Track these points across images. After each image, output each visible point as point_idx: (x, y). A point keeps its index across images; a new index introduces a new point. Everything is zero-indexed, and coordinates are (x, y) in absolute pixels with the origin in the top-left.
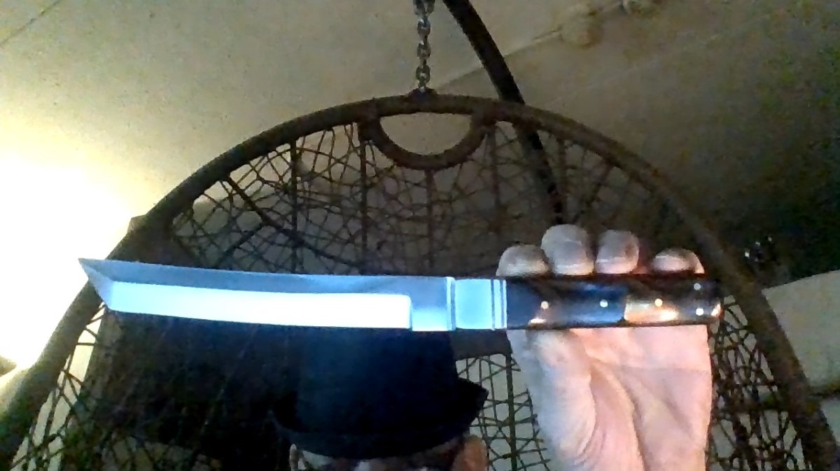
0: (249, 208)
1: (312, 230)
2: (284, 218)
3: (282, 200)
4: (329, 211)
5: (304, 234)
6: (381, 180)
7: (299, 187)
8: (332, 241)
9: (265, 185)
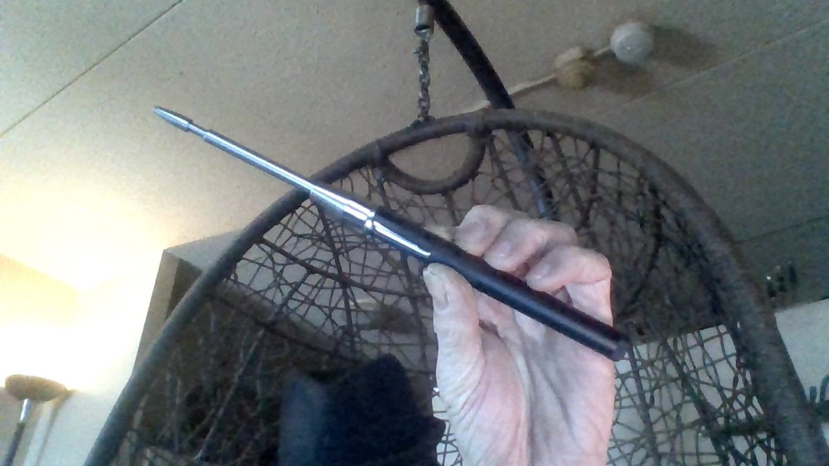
0: (291, 262)
1: (356, 269)
2: (328, 264)
3: (321, 248)
4: (366, 249)
5: (351, 274)
6: (405, 211)
7: (333, 233)
8: (375, 277)
9: (300, 239)
